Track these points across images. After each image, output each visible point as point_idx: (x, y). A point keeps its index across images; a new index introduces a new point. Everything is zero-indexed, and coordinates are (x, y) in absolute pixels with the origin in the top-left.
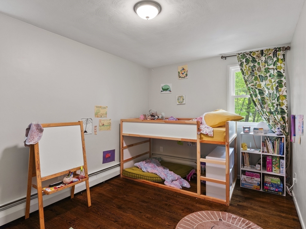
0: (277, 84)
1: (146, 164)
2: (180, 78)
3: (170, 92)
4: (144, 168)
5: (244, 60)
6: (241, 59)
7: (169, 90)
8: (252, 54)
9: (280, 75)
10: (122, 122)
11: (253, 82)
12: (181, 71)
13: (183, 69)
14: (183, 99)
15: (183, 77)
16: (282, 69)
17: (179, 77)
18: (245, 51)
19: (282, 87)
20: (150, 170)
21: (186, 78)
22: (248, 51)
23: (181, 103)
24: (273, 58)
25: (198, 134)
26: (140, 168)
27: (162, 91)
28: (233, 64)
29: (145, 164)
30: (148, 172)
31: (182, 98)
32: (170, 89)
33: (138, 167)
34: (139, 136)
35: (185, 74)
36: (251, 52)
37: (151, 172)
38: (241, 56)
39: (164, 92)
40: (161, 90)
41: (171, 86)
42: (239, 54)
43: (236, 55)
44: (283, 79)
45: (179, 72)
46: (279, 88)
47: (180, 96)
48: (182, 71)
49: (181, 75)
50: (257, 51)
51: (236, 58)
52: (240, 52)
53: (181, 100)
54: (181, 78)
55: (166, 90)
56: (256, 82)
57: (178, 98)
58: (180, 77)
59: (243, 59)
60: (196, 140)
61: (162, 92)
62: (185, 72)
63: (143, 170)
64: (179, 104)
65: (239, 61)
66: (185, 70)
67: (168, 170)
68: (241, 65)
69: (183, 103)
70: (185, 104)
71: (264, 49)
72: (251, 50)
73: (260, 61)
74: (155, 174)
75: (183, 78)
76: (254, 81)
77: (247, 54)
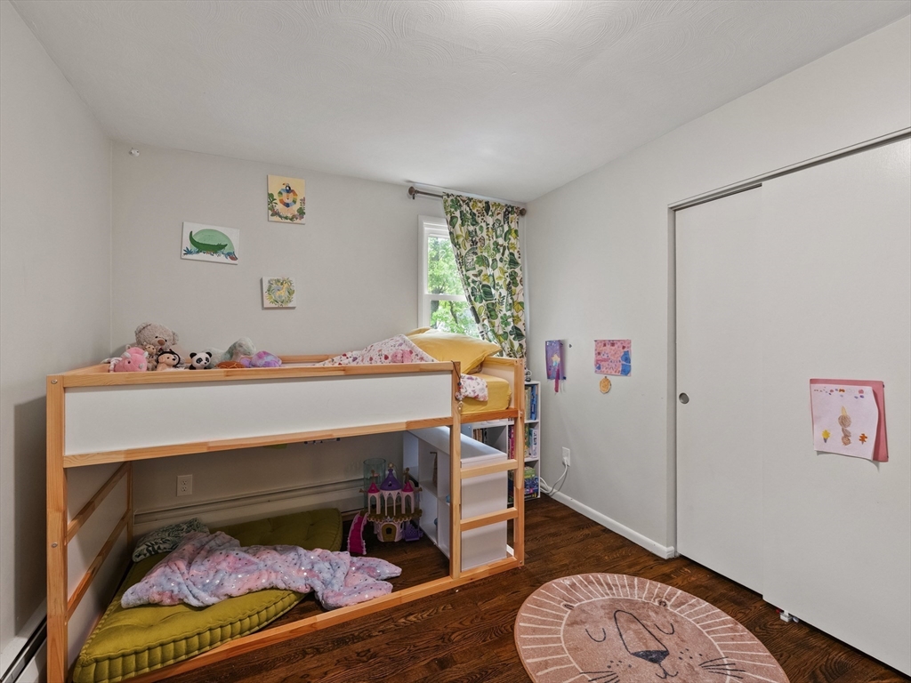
0: (508, 280)
1: (194, 571)
2: (276, 218)
3: (229, 261)
4: (195, 591)
5: (457, 214)
6: (453, 210)
7: (226, 250)
8: (471, 204)
9: (513, 263)
10: (64, 388)
11: (474, 268)
12: (280, 193)
13: (289, 190)
14: (291, 292)
15: (290, 216)
16: (516, 251)
17: (270, 212)
18: (459, 193)
19: (516, 285)
20: (234, 584)
21: (298, 221)
22: (465, 195)
23: (282, 306)
24: (502, 223)
25: (457, 400)
26: (168, 601)
27: (188, 252)
28: (434, 216)
29: (191, 573)
30: (231, 597)
31: (286, 285)
32: (232, 247)
33: (157, 598)
34: (205, 451)
35: (295, 208)
36: (470, 199)
37: (244, 590)
38: (452, 200)
39: (202, 256)
40: (187, 244)
41: (235, 238)
42: (448, 196)
43: (442, 197)
44: (517, 270)
45: (271, 196)
46: (513, 288)
47: (278, 281)
48: (285, 194)
49: (279, 207)
50: (480, 202)
51: (440, 203)
52: (450, 192)
53: (283, 293)
54: (280, 217)
55: (216, 249)
56: (482, 268)
57: (270, 287)
58: (275, 213)
59: (456, 210)
60: (452, 418)
61: (189, 256)
62: (295, 202)
63: (194, 602)
64: (273, 305)
65: (447, 213)
66: (295, 194)
67: (302, 551)
68: (452, 223)
69: (290, 305)
70: (294, 308)
71: (491, 200)
72: (471, 196)
73: (484, 225)
74: (265, 589)
75: (286, 218)
76: (477, 266)
77: (464, 201)
